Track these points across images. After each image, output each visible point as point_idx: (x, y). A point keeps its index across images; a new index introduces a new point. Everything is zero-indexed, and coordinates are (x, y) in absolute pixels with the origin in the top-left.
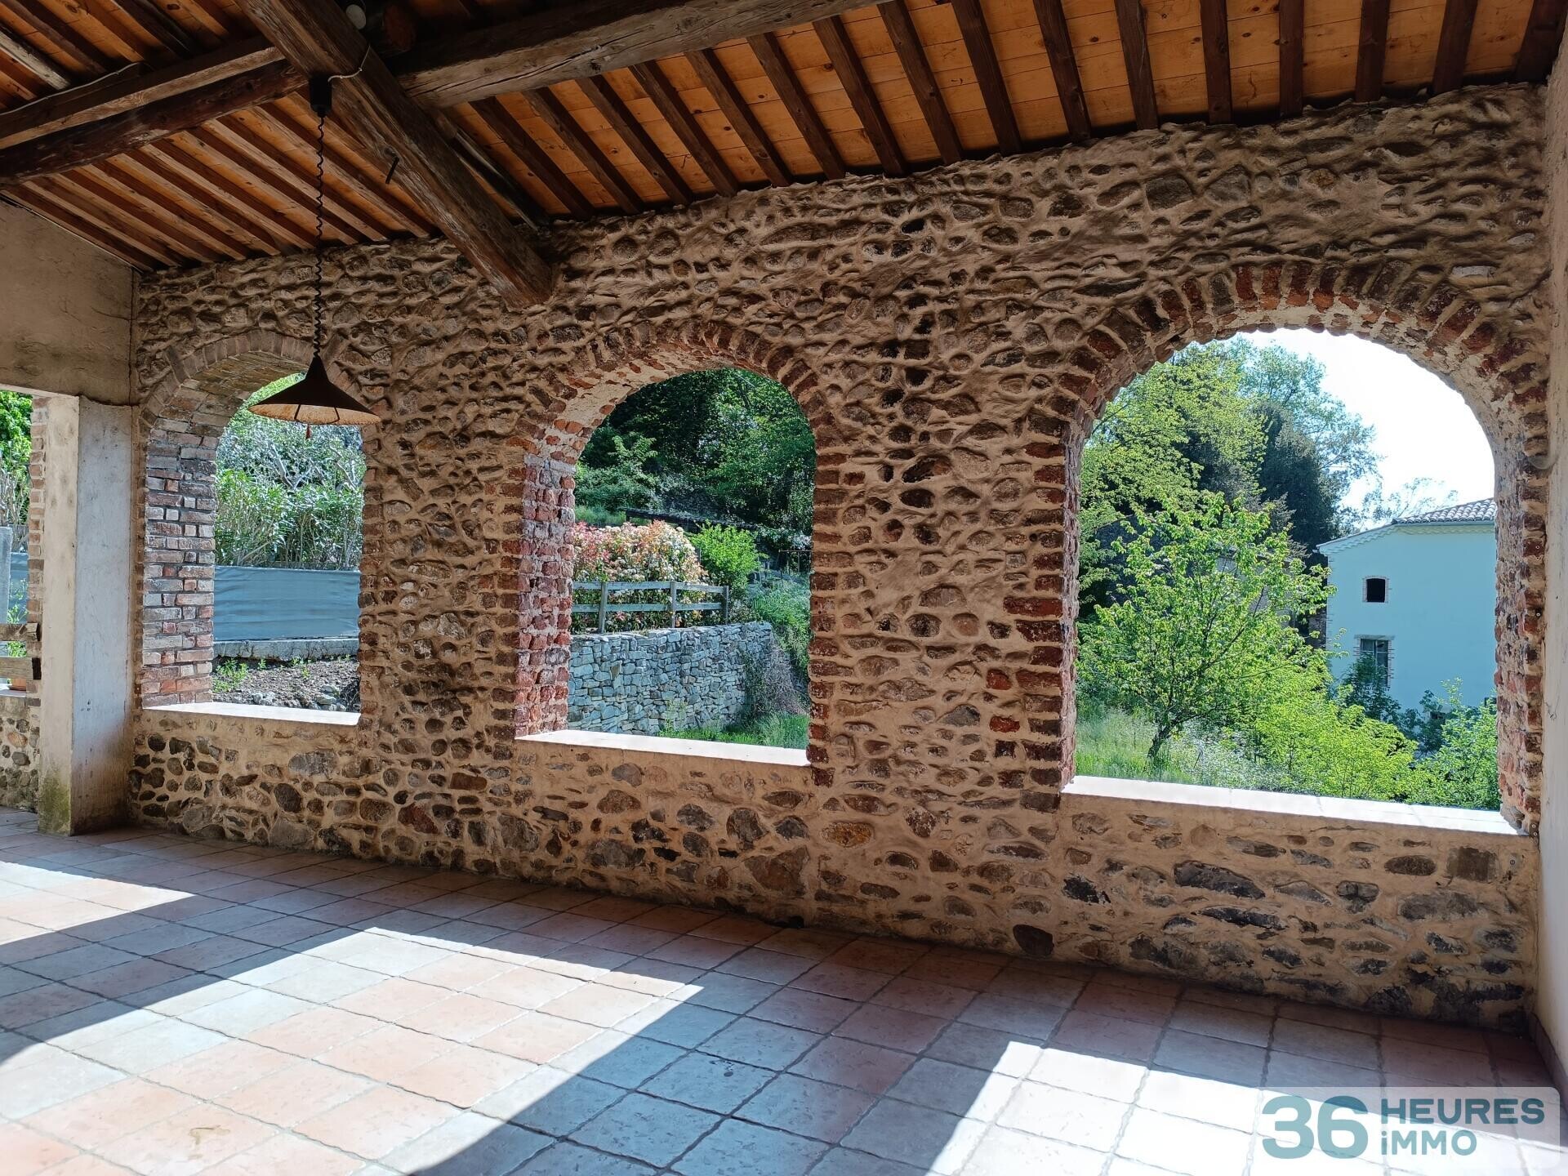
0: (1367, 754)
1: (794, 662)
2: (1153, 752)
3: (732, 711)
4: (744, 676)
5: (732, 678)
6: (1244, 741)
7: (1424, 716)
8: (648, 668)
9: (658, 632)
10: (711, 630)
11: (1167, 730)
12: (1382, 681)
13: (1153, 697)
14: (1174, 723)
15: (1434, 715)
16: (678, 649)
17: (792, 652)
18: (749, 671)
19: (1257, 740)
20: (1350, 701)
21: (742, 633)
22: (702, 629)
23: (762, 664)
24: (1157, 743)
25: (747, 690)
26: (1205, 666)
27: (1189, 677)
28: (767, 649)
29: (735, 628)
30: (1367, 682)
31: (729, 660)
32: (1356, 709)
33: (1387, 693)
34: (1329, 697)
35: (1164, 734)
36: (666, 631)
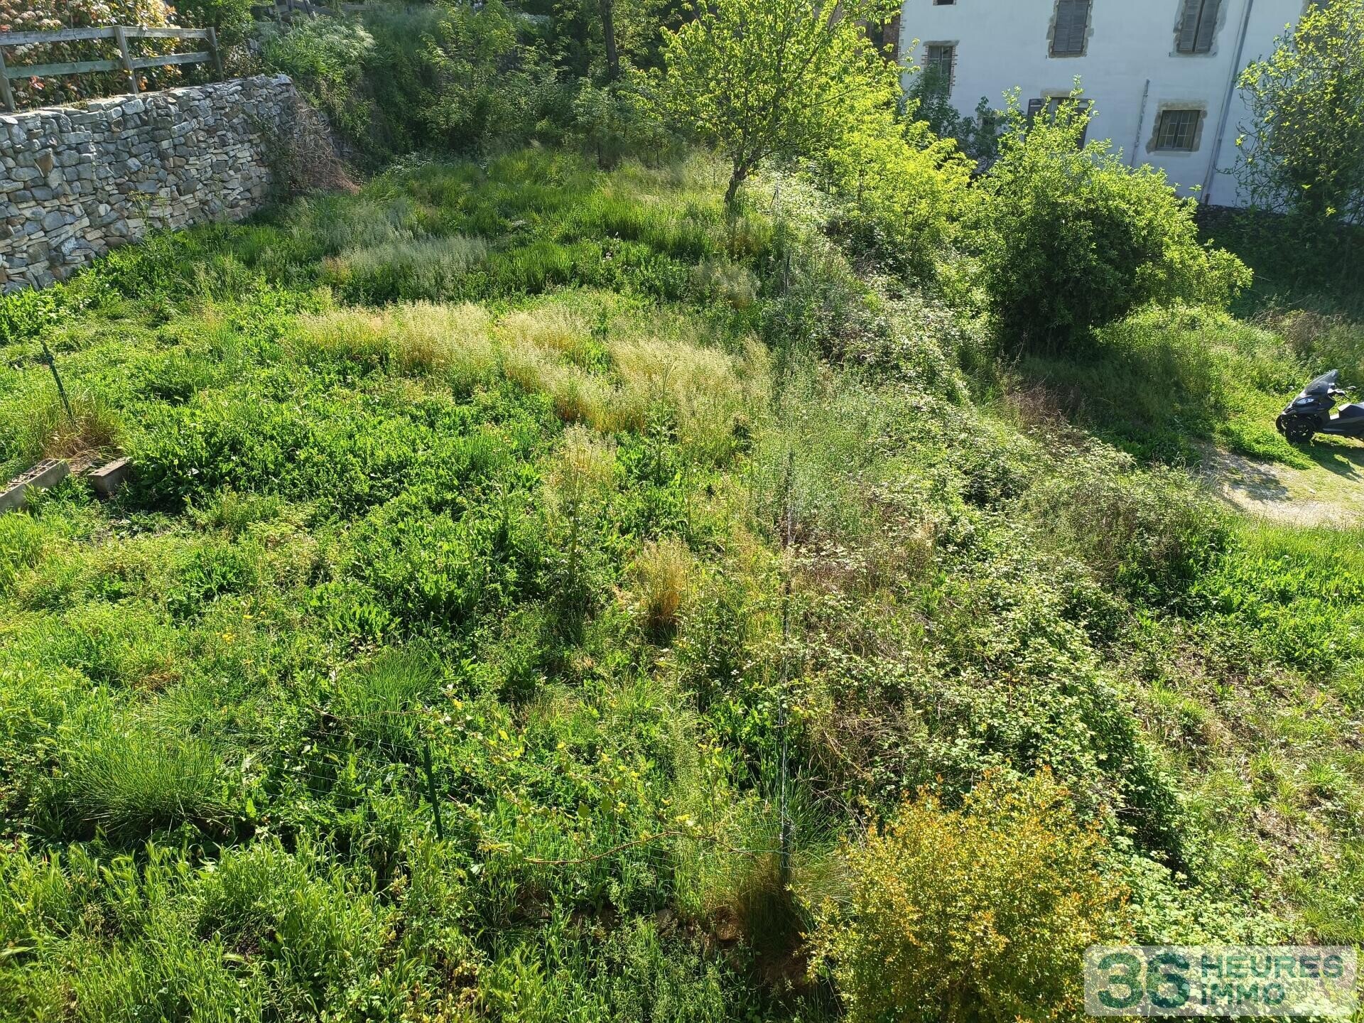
0: (930, 178)
1: (333, 122)
2: (729, 196)
3: (257, 193)
4: (263, 148)
5: (244, 154)
6: (819, 171)
7: (977, 123)
8: (101, 155)
9: (103, 102)
10: (195, 92)
11: (743, 170)
12: (945, 91)
13: (728, 134)
14: (750, 161)
15: (986, 122)
16: (145, 123)
17: (330, 110)
18: (269, 141)
19: (830, 167)
20: (917, 116)
21: (246, 91)
22: (179, 91)
23: (286, 131)
24: (733, 185)
25: (273, 166)
26: (781, 93)
27: (764, 109)
28: (289, 109)
29: (234, 86)
30: (933, 92)
31: (233, 129)
32: (922, 125)
33: (949, 102)
34: (898, 113)
35: (739, 176)
36: (118, 99)
